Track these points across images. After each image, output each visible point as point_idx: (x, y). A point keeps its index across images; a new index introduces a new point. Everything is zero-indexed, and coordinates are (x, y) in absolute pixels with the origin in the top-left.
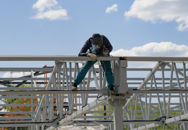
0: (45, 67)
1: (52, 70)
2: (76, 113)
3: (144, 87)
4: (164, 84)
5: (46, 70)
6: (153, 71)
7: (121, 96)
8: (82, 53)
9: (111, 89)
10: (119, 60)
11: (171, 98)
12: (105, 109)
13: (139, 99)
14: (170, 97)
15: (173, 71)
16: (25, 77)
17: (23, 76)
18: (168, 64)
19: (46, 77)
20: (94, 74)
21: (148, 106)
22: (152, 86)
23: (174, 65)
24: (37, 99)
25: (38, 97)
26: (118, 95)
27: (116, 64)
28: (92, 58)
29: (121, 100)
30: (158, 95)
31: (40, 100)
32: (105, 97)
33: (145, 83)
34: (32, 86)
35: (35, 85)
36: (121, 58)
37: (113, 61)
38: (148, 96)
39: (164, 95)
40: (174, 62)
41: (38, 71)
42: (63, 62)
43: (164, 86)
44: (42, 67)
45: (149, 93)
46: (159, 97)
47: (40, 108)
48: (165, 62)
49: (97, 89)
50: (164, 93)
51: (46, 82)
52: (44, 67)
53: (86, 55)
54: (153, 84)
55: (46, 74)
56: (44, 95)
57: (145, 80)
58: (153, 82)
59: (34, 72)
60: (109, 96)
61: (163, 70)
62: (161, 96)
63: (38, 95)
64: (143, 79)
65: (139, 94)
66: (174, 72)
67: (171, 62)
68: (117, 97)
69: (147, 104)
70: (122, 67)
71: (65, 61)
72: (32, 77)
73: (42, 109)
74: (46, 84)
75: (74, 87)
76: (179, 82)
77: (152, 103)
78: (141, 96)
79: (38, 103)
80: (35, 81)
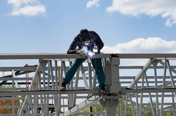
0: (27, 66)
1: (36, 69)
2: (63, 115)
3: (135, 86)
4: (157, 82)
5: (28, 69)
6: (144, 68)
7: (113, 96)
8: (71, 51)
9: (102, 89)
10: (111, 57)
11: (165, 98)
12: (91, 111)
13: (129, 99)
14: (163, 96)
15: (166, 68)
16: (5, 77)
17: (2, 76)
18: (160, 61)
19: (27, 77)
20: (83, 73)
21: (140, 107)
22: (143, 85)
23: (167, 62)
24: (19, 100)
25: (20, 98)
26: (110, 95)
27: (108, 61)
28: (81, 56)
29: (113, 100)
30: (150, 94)
31: (22, 102)
32: (95, 97)
33: (136, 82)
34: (13, 86)
35: (17, 86)
36: (113, 56)
37: (104, 59)
38: (139, 96)
39: (157, 94)
40: (168, 59)
41: (19, 70)
42: (47, 60)
43: (156, 85)
44: (23, 66)
45: (140, 92)
46: (151, 96)
47: (23, 110)
48: (158, 59)
49: (86, 89)
50: (157, 92)
51: (27, 82)
52: (25, 66)
53: (75, 53)
54: (145, 82)
55: (27, 74)
56: (27, 96)
57: (136, 79)
58: (145, 80)
59: (15, 72)
60: (100, 96)
61: (155, 68)
62: (154, 96)
63: (20, 96)
64: (134, 78)
65: (129, 94)
66: (168, 70)
67: (164, 58)
68: (109, 97)
69: (138, 105)
70: (113, 65)
71: (50, 59)
72: (13, 77)
73: (25, 111)
74: (27, 85)
75: (62, 87)
76: (173, 80)
77: (143, 103)
78: (131, 96)
79: (20, 105)
80: (16, 82)
